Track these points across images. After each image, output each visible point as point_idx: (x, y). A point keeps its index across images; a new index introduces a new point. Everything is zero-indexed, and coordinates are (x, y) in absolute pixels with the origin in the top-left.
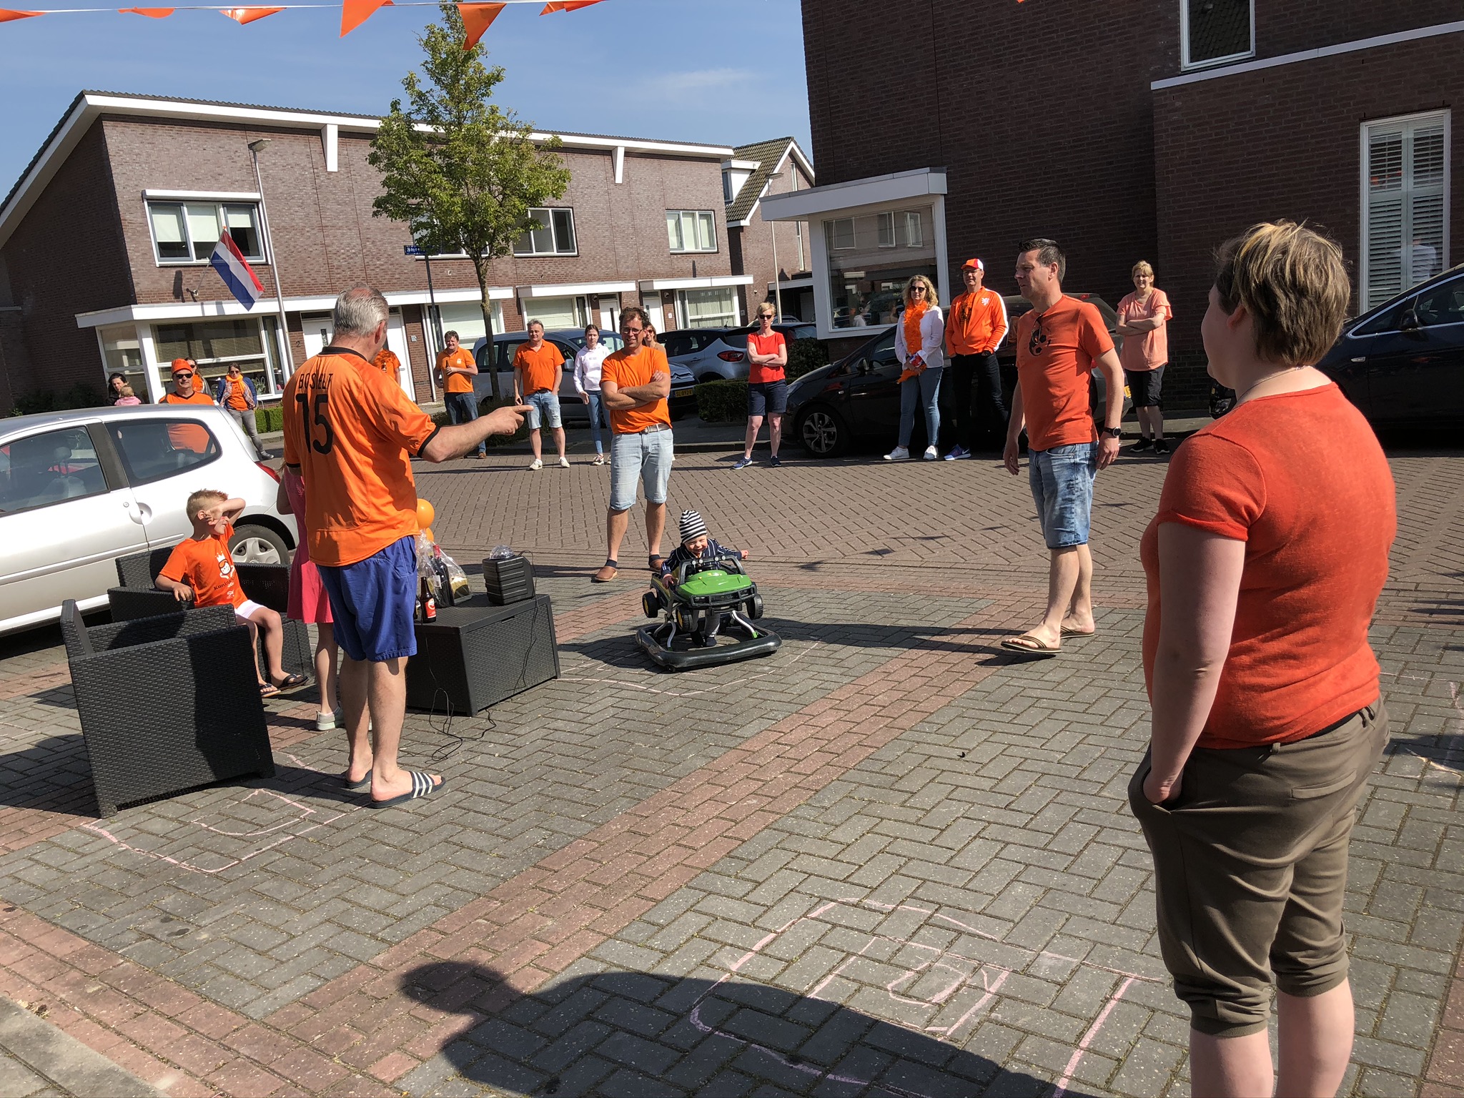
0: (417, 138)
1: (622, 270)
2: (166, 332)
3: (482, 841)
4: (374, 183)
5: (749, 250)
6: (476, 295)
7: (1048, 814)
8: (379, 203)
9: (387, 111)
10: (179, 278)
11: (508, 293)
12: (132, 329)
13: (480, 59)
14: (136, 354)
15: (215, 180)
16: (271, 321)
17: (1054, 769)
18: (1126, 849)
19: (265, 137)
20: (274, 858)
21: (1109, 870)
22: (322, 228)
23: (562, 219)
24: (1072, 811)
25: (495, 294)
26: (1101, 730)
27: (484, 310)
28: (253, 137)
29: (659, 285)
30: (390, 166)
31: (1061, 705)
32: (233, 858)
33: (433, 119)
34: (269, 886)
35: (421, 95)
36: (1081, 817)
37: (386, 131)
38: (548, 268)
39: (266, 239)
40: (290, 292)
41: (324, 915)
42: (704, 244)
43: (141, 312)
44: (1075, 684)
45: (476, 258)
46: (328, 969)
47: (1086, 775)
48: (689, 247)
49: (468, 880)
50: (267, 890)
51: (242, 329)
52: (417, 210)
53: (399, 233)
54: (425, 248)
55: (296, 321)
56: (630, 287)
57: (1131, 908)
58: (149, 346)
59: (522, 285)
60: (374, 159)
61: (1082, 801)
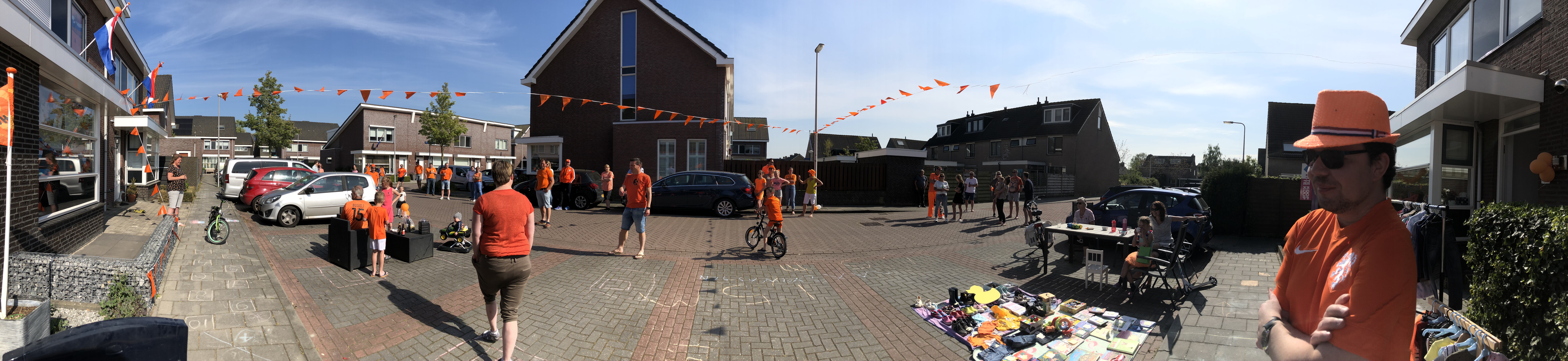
0: (431, 116)
1: (482, 153)
2: (369, 157)
4: (420, 126)
5: (517, 150)
6: (440, 155)
7: (549, 312)
8: (420, 131)
9: (425, 110)
10: (373, 145)
11: (451, 155)
12: (361, 155)
13: (450, 99)
14: (361, 161)
15: (385, 124)
16: (392, 156)
17: (555, 299)
18: (567, 324)
19: (398, 114)
21: (561, 330)
22: (408, 136)
23: (468, 139)
24: (556, 312)
25: (445, 155)
26: (571, 288)
27: (442, 159)
28: (395, 114)
29: (491, 157)
30: (423, 123)
31: (563, 280)
33: (436, 112)
35: (434, 107)
36: (558, 314)
37: (424, 115)
38: (463, 151)
39: (394, 138)
40: (397, 150)
42: (504, 148)
43: (364, 152)
44: (568, 274)
45: (442, 146)
47: (563, 301)
48: (500, 149)
51: (385, 157)
52: (429, 134)
53: (424, 139)
54: (430, 143)
55: (398, 157)
56: (483, 157)
57: (563, 342)
58: (364, 159)
59: (455, 154)
60: (420, 121)
61: (559, 309)
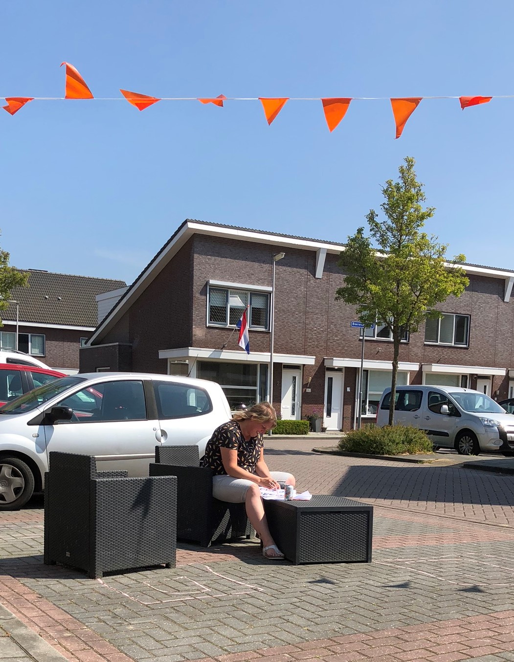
3: (302, 622)
20: (180, 605)
32: (159, 600)
34: (173, 616)
41: (198, 633)
46: (190, 655)
49: (285, 636)
50: (171, 617)
